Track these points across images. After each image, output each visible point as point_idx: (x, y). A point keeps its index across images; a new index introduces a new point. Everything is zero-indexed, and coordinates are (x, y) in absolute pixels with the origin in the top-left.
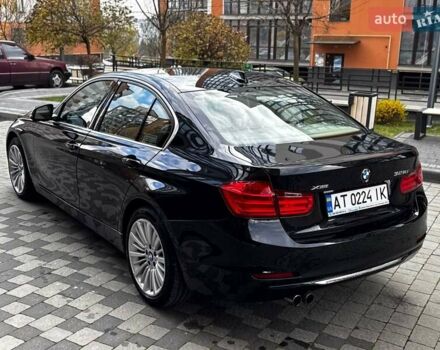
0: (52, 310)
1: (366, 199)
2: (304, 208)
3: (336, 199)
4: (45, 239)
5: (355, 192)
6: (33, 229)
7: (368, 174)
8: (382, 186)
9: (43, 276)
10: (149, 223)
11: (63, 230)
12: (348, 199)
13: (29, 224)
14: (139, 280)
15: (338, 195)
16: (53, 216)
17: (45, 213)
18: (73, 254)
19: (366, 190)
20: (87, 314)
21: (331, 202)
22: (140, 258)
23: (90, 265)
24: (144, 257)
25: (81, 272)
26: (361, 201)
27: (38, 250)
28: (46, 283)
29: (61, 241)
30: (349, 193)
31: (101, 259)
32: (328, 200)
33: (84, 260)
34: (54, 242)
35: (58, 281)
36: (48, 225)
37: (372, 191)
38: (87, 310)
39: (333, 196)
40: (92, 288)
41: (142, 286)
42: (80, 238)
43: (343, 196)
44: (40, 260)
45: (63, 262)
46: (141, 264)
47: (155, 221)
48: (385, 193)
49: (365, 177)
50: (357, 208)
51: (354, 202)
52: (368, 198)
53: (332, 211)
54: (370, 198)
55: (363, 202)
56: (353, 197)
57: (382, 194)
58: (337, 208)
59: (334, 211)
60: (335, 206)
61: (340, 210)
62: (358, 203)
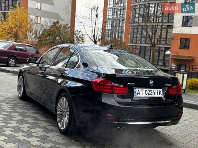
0: (22, 131)
1: (152, 93)
2: (124, 92)
3: (138, 91)
4: (26, 112)
5: (147, 89)
6: (23, 108)
7: (152, 82)
8: (160, 90)
9: (22, 122)
10: (65, 99)
11: (35, 110)
12: (144, 92)
13: (21, 107)
14: (59, 124)
15: (140, 89)
16: (32, 106)
17: (29, 104)
18: (36, 117)
19: (153, 90)
20: (36, 134)
21: (136, 92)
22: (61, 114)
23: (42, 121)
24: (62, 114)
25: (38, 122)
26: (150, 93)
27: (22, 115)
28: (23, 124)
29: (33, 113)
30: (145, 89)
31: (47, 119)
32: (135, 90)
33: (40, 119)
34: (30, 113)
35: (27, 123)
36: (29, 108)
37: (156, 90)
38: (36, 133)
39: (137, 89)
40: (40, 127)
41: (60, 126)
42: (41, 113)
43: (142, 90)
44: (22, 117)
45: (31, 119)
46: (60, 117)
47: (67, 97)
48: (162, 92)
49: (151, 83)
50: (148, 96)
51: (146, 94)
52: (153, 93)
53: (136, 95)
54: (154, 93)
55: (151, 94)
56: (146, 91)
57: (160, 93)
58: (139, 94)
59: (137, 95)
60: (138, 93)
61: (140, 95)
62: (148, 94)
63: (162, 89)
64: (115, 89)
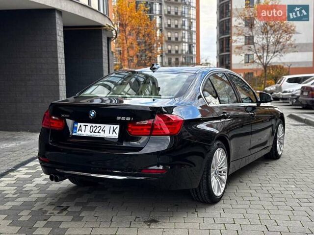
3: (81, 126)
8: (115, 126)
12: (88, 128)
15: (82, 124)
19: (102, 126)
21: (77, 127)
26: (97, 131)
30: (90, 125)
32: (75, 126)
43: (86, 126)
48: (117, 131)
50: (93, 134)
51: (91, 131)
52: (102, 131)
53: (76, 132)
54: (104, 131)
56: (92, 127)
57: (114, 131)
58: (80, 131)
61: (81, 133)
62: (94, 132)
63: (118, 126)
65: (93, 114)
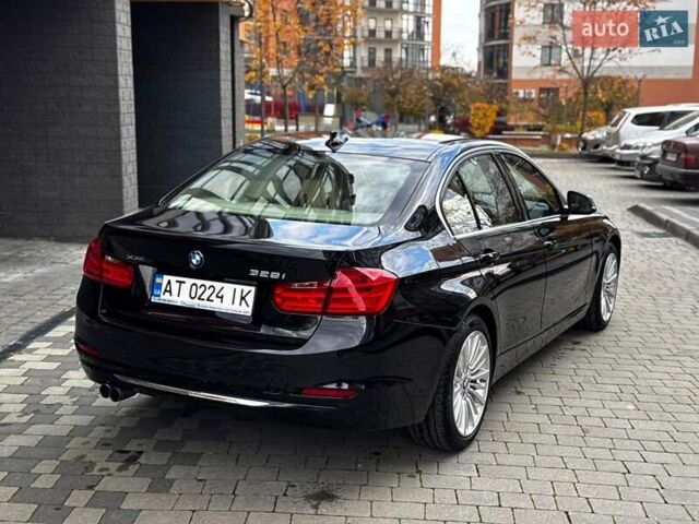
1: (212, 298)
3: (169, 282)
5: (199, 282)
8: (246, 289)
12: (185, 288)
15: (173, 279)
19: (218, 285)
21: (161, 284)
26: (205, 296)
30: (189, 281)
32: (158, 280)
39: (166, 278)
43: (181, 282)
48: (250, 299)
49: (194, 261)
50: (196, 304)
51: (193, 295)
52: (217, 296)
53: (159, 296)
54: (222, 297)
55: (208, 300)
56: (194, 287)
57: (243, 298)
58: (167, 294)
59: (162, 297)
60: (166, 291)
61: (170, 298)
62: (199, 299)
63: (253, 289)
64: (108, 271)
65: (196, 259)
